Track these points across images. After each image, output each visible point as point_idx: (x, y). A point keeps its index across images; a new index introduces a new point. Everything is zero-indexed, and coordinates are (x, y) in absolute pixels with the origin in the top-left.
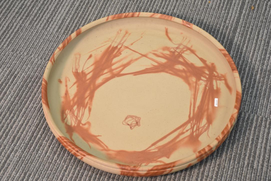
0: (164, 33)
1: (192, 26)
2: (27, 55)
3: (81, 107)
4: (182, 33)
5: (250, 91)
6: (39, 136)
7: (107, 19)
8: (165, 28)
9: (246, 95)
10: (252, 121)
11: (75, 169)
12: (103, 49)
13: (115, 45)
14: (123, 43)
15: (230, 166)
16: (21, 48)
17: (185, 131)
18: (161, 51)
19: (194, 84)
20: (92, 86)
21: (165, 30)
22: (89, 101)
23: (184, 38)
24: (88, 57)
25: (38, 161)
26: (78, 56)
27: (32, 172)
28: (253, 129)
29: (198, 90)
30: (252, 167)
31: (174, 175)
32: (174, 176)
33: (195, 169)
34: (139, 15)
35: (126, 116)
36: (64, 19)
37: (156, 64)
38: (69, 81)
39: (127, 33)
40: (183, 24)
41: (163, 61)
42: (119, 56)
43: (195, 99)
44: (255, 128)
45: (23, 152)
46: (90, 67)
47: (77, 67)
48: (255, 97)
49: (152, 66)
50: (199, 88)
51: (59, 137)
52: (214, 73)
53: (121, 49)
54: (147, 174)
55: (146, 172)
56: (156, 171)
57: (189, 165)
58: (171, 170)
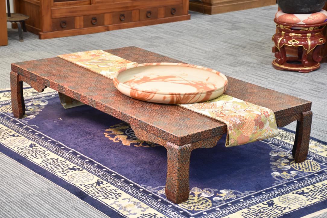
54: (142, 93)
55: (141, 92)
56: (146, 93)
57: (165, 98)
58: (154, 95)
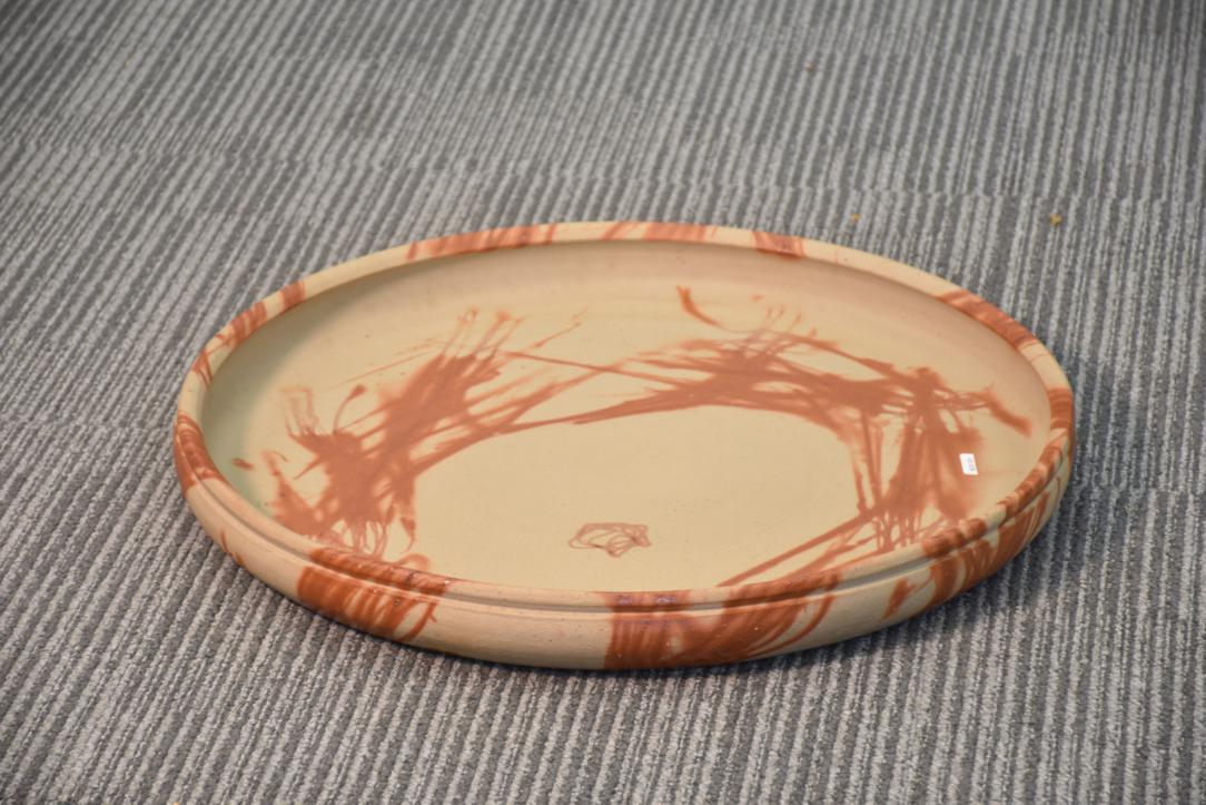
0: (678, 306)
1: (801, 247)
2: (50, 420)
3: (368, 525)
4: (757, 298)
5: (1111, 432)
6: (200, 617)
7: (412, 253)
8: (679, 289)
9: (1094, 444)
10: (1140, 506)
11: (399, 686)
12: (412, 367)
13: (463, 353)
14: (498, 344)
15: (1077, 622)
16: (15, 405)
17: (852, 542)
18: (680, 352)
19: (859, 426)
20: (395, 467)
21: (676, 296)
22: (396, 506)
23: (770, 311)
24: (347, 391)
25: (223, 679)
26: (302, 396)
27: (207, 709)
28: (1150, 525)
29: (880, 438)
30: (1172, 616)
31: (841, 662)
32: (839, 666)
33: (927, 643)
34: (550, 233)
35: (580, 526)
36: (192, 310)
37: (668, 387)
38: (284, 459)
39: (502, 318)
40: (761, 246)
41: (700, 376)
42: (490, 379)
43: (872, 460)
44: (1160, 523)
45: (143, 665)
46: (365, 417)
47: (309, 422)
48: (1139, 445)
49: (652, 395)
50: (882, 434)
51: (311, 564)
52: (938, 393)
53: (493, 361)
54: (727, 618)
55: (720, 611)
56: (763, 606)
57: (901, 593)
58: (827, 602)
